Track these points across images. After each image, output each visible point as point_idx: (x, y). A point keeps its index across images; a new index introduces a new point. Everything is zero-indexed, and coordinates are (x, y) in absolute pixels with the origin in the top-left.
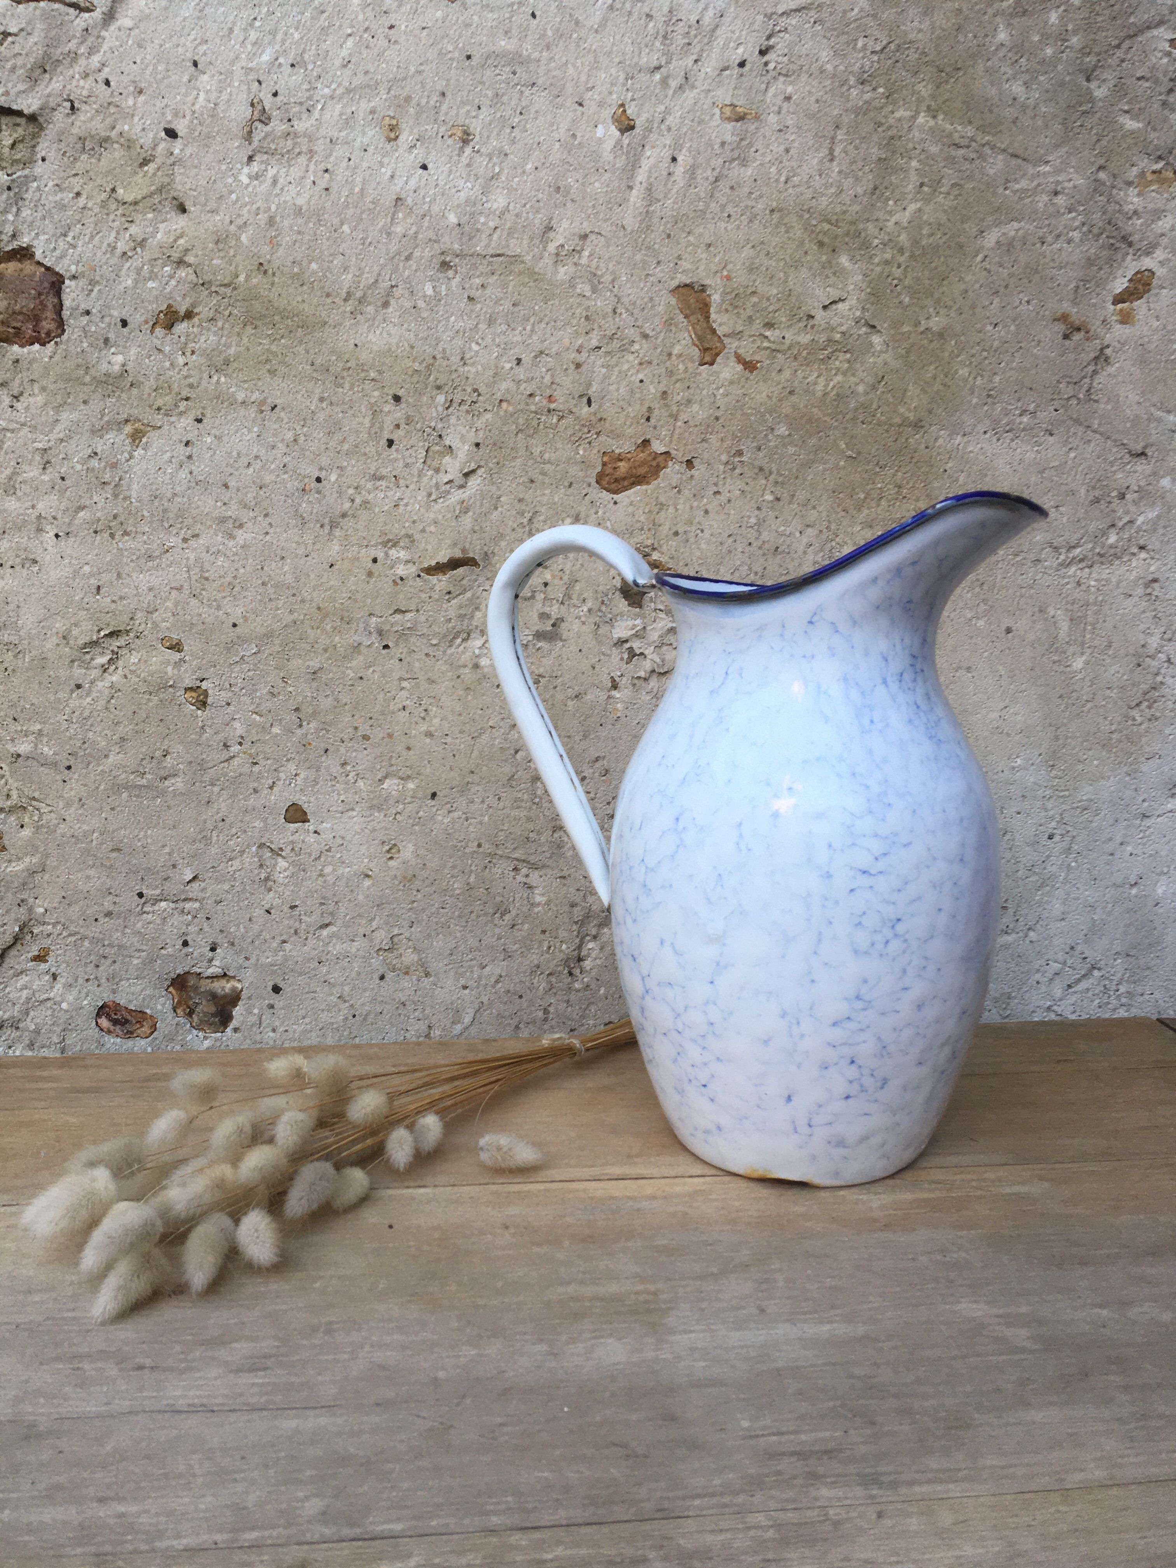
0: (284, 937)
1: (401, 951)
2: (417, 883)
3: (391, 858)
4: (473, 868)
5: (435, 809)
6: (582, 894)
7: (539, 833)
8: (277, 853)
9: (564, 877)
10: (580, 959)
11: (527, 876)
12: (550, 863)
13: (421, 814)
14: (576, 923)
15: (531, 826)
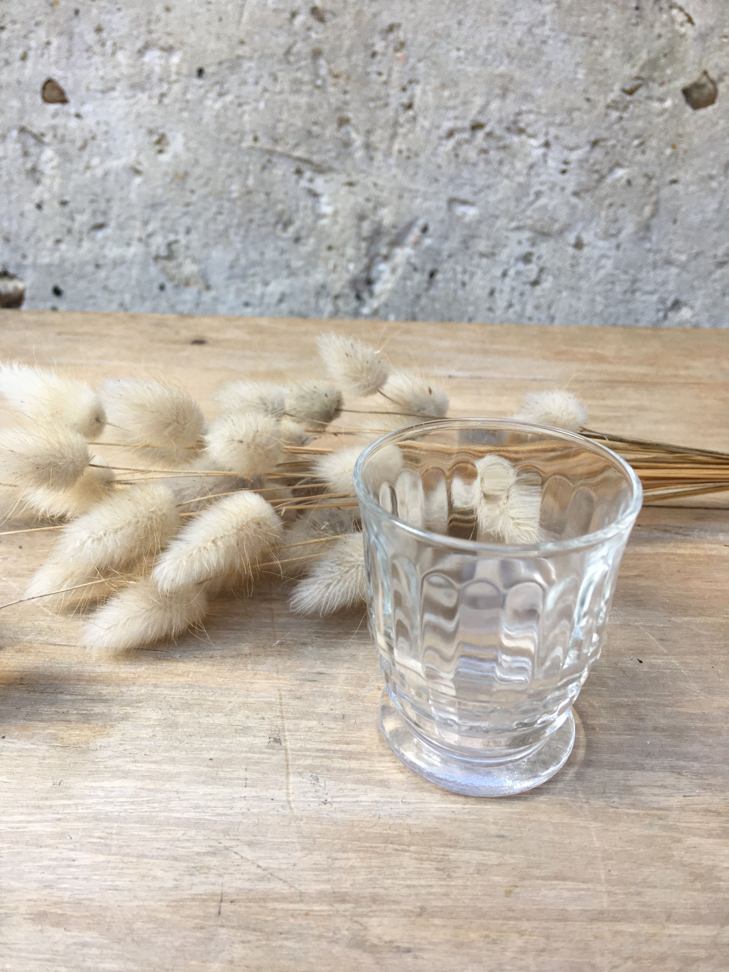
0: (59, 236)
1: (180, 260)
2: (191, 183)
3: (161, 152)
4: (251, 167)
5: (202, 91)
6: (371, 205)
7: (324, 127)
8: (39, 139)
9: (351, 184)
10: (369, 282)
11: (311, 180)
12: (336, 165)
13: (189, 96)
14: (365, 239)
15: (313, 117)
